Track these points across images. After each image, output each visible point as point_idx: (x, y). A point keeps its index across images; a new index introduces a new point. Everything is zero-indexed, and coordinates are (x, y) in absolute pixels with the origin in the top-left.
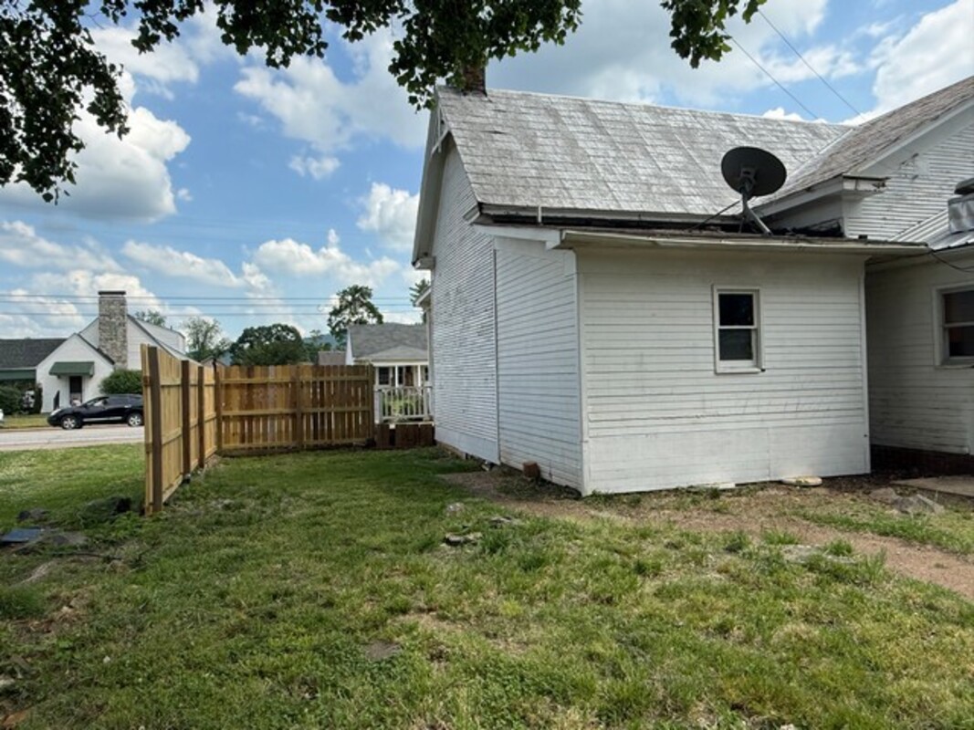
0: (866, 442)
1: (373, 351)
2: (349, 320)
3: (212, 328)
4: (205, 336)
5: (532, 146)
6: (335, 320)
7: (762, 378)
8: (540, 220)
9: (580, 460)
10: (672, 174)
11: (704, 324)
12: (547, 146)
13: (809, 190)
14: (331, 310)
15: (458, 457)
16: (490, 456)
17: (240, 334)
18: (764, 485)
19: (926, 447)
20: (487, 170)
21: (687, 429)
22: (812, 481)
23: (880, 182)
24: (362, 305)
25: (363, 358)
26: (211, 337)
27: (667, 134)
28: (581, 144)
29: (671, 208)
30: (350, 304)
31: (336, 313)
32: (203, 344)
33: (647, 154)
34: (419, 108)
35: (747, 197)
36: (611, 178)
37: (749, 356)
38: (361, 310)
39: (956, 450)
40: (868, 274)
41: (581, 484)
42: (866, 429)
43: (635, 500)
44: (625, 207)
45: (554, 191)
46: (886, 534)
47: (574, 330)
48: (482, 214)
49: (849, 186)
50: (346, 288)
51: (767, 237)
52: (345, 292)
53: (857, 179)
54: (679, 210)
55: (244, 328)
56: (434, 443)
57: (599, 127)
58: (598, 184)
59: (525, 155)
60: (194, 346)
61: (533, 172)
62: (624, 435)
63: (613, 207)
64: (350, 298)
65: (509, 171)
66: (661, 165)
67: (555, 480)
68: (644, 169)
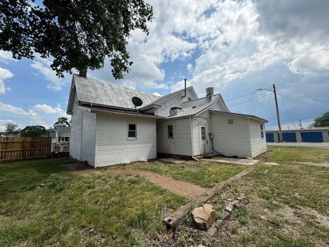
0: (156, 152)
1: (64, 133)
2: (60, 125)
3: (15, 126)
4: (12, 128)
5: (96, 90)
6: (56, 125)
7: (137, 141)
8: (92, 106)
9: (94, 160)
10: (126, 100)
11: (125, 130)
12: (100, 91)
13: (149, 106)
14: (55, 123)
15: (73, 159)
16: (79, 159)
17: (25, 127)
18: (136, 162)
19: (166, 153)
20: (83, 94)
21: (120, 151)
22: (145, 160)
23: (160, 106)
24: (65, 122)
25: (61, 135)
26: (14, 128)
27: (127, 93)
28: (108, 92)
29: (125, 107)
30: (61, 122)
31: (56, 123)
32: (11, 130)
33: (122, 96)
34: (59, 77)
35: (136, 106)
36: (113, 99)
37: (135, 136)
38: (64, 123)
39: (169, 153)
40: (157, 122)
41: (94, 165)
42: (156, 150)
43: (106, 168)
44: (115, 105)
45: (99, 100)
46: (151, 171)
47: (95, 130)
48: (79, 103)
49: (155, 106)
50: (60, 117)
51: (139, 114)
52: (60, 119)
53: (156, 105)
54: (126, 107)
55: (27, 126)
56: (69, 156)
57: (113, 89)
58: (110, 100)
59: (93, 92)
60: (7, 130)
61: (95, 96)
62: (106, 154)
63: (112, 105)
64: (61, 120)
65: (89, 95)
66: (124, 98)
67: (90, 164)
68: (121, 98)
